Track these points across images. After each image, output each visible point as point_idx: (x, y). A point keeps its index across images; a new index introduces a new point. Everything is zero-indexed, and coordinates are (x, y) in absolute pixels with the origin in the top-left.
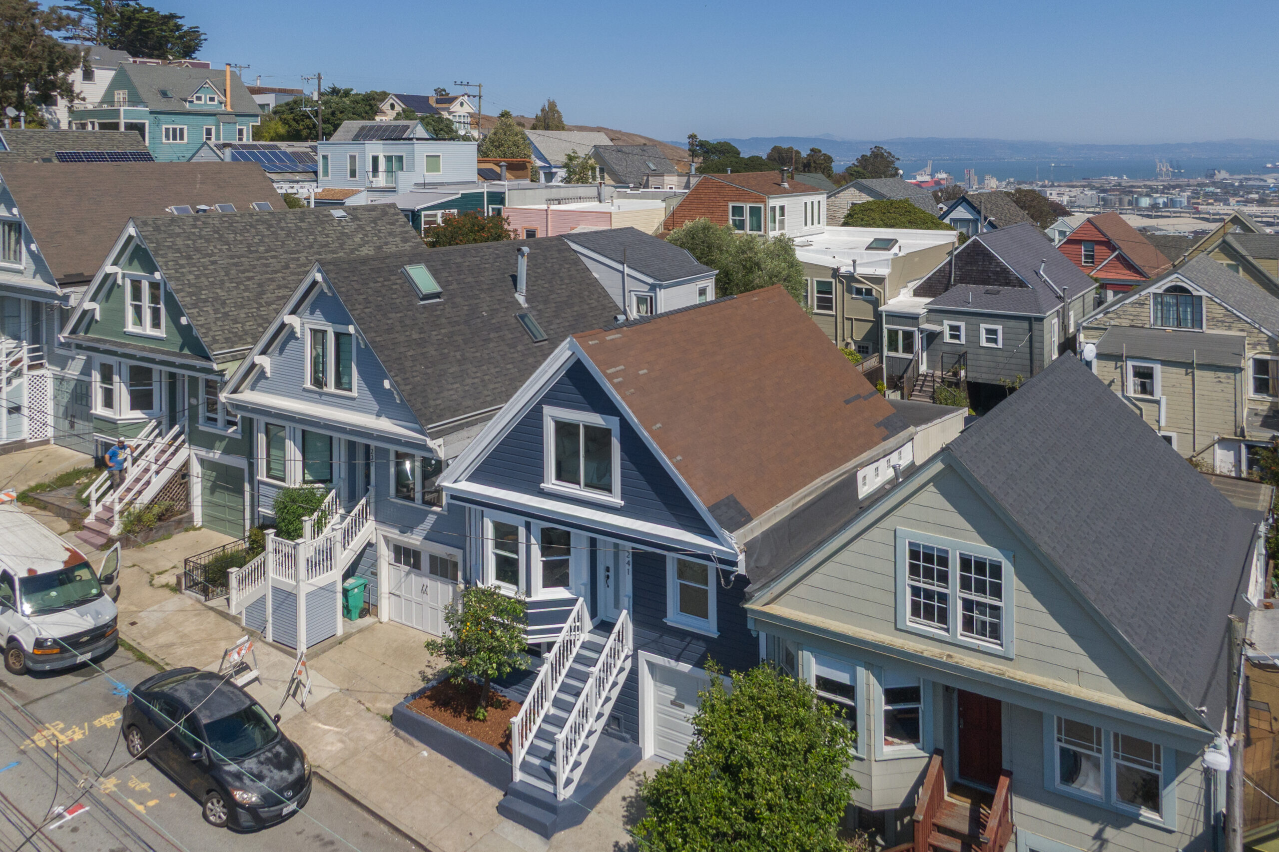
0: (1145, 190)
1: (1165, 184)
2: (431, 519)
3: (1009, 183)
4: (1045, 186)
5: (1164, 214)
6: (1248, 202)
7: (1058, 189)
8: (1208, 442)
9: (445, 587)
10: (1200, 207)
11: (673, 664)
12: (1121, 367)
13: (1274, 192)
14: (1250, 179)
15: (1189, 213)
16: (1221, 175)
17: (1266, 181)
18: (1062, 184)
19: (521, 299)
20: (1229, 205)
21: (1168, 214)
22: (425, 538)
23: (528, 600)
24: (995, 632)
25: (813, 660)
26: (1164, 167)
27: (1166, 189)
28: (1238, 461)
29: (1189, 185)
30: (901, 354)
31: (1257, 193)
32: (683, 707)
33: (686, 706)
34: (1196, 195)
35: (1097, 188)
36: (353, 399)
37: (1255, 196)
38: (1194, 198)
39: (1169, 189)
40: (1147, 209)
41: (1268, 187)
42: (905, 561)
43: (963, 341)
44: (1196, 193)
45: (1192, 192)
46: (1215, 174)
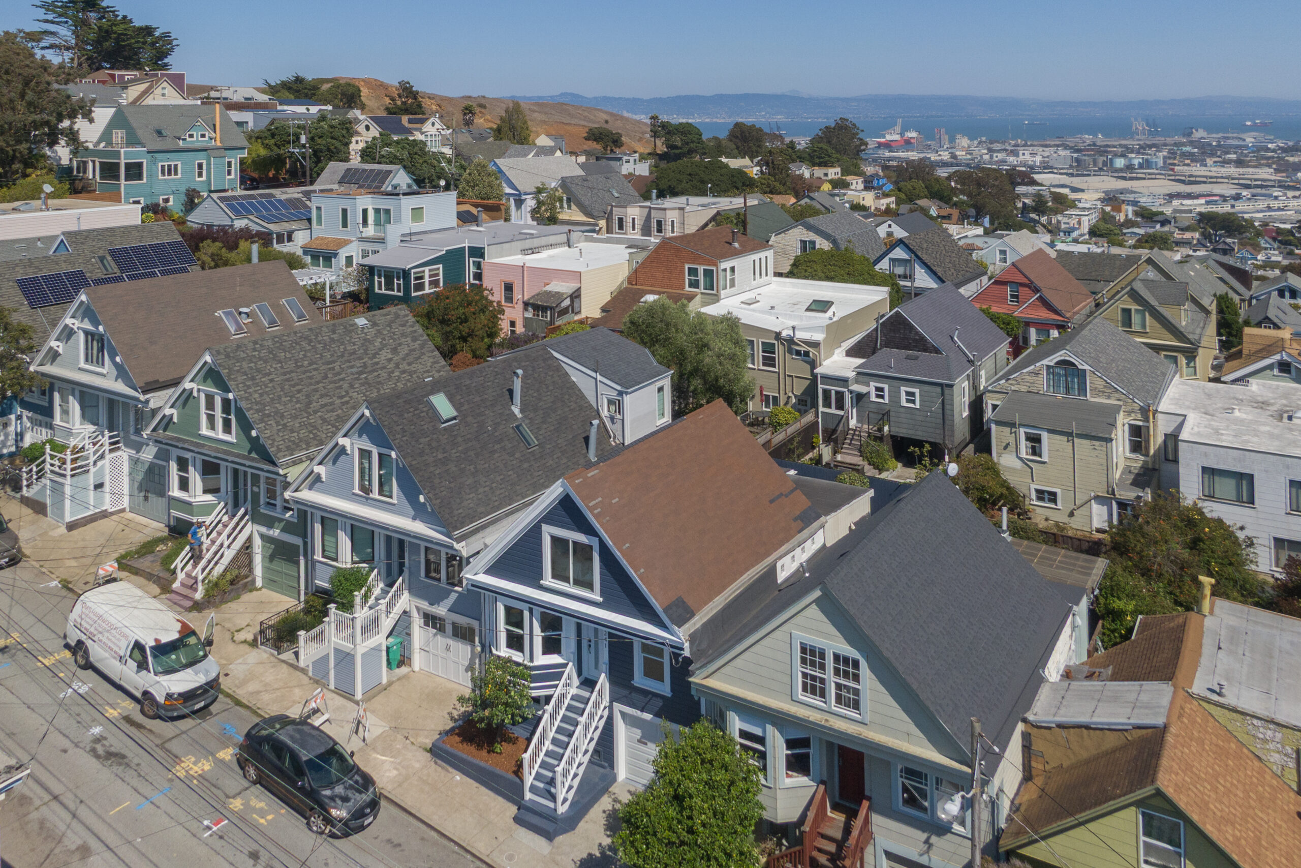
0: (1120, 150)
1: (1141, 143)
2: (453, 597)
3: (980, 143)
4: (1017, 146)
5: (1139, 175)
6: (1226, 162)
7: (1031, 148)
8: (1086, 498)
9: (464, 647)
10: (1176, 168)
11: (638, 713)
12: (1015, 432)
13: (1253, 152)
14: (1228, 138)
15: (1164, 175)
16: (1199, 134)
17: (1244, 140)
18: (1035, 143)
19: (516, 410)
20: (1206, 166)
21: (1143, 176)
22: (449, 610)
23: (531, 664)
24: (856, 706)
25: (737, 718)
26: (1140, 126)
27: (1142, 149)
28: (1110, 515)
29: (1165, 145)
30: (833, 411)
31: (1235, 153)
32: (646, 744)
33: (649, 744)
34: (1173, 155)
35: (1071, 148)
36: (394, 505)
37: (1233, 156)
38: (1170, 158)
39: (1145, 149)
40: (1121, 170)
41: (1247, 147)
42: (798, 654)
43: (887, 401)
44: (1172, 153)
45: (1169, 153)
46: (1192, 133)
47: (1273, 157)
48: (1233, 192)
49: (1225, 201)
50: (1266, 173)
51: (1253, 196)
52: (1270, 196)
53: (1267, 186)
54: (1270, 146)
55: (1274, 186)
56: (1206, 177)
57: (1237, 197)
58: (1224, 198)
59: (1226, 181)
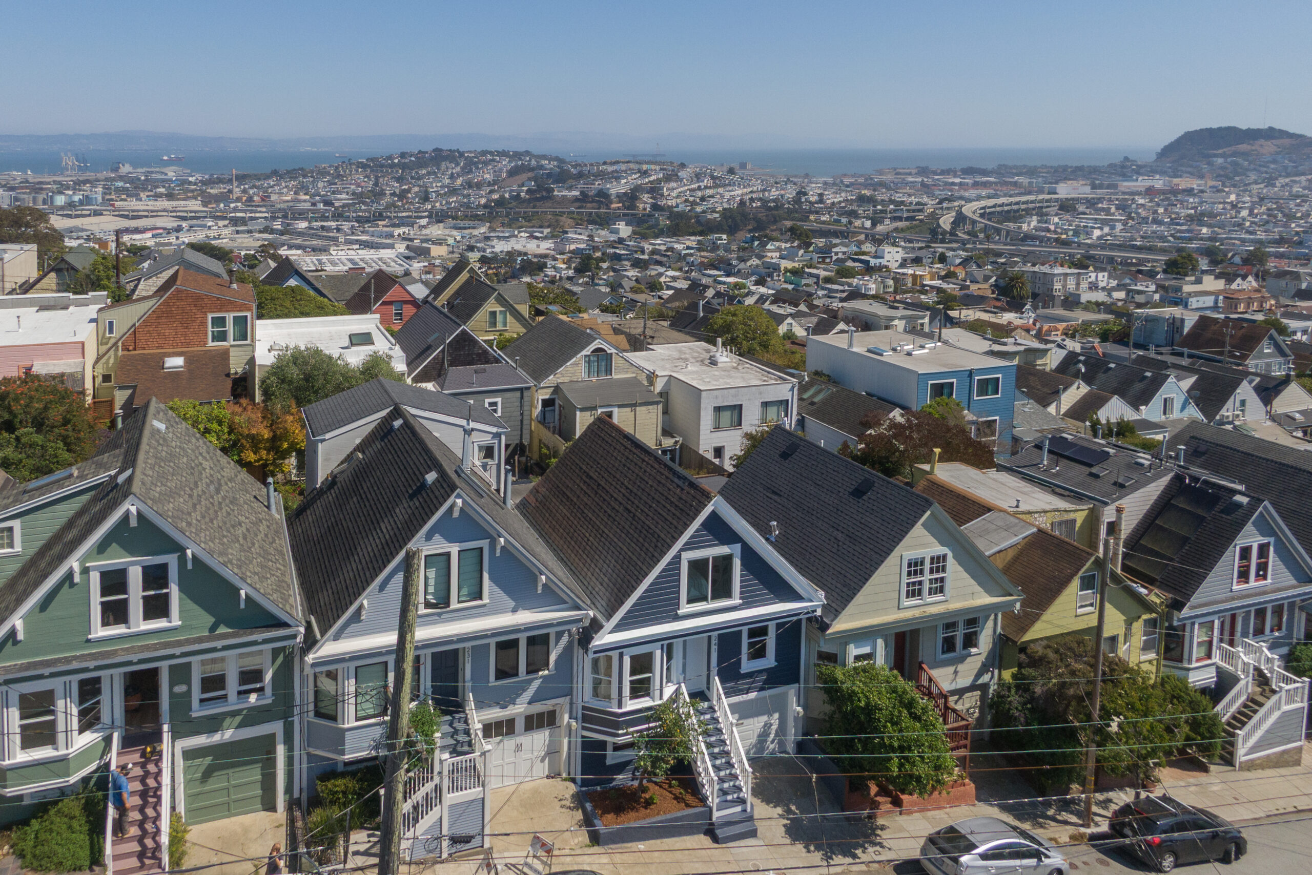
0: (55, 187)
1: (74, 179)
5: (84, 212)
6: (157, 196)
10: (116, 203)
13: (179, 186)
14: (152, 172)
15: (109, 211)
16: (125, 169)
17: (166, 174)
20: (141, 200)
21: (88, 213)
26: (69, 161)
27: (77, 185)
29: (97, 180)
31: (164, 187)
34: (107, 190)
37: (162, 190)
38: (106, 194)
39: (79, 185)
40: (62, 208)
41: (171, 180)
44: (107, 189)
45: (104, 188)
46: (119, 168)
47: (196, 190)
48: (175, 224)
49: (169, 233)
50: (195, 205)
51: (191, 227)
52: (204, 226)
53: (200, 217)
54: (190, 179)
55: (206, 217)
56: (147, 211)
57: (179, 229)
58: (168, 231)
59: (165, 214)
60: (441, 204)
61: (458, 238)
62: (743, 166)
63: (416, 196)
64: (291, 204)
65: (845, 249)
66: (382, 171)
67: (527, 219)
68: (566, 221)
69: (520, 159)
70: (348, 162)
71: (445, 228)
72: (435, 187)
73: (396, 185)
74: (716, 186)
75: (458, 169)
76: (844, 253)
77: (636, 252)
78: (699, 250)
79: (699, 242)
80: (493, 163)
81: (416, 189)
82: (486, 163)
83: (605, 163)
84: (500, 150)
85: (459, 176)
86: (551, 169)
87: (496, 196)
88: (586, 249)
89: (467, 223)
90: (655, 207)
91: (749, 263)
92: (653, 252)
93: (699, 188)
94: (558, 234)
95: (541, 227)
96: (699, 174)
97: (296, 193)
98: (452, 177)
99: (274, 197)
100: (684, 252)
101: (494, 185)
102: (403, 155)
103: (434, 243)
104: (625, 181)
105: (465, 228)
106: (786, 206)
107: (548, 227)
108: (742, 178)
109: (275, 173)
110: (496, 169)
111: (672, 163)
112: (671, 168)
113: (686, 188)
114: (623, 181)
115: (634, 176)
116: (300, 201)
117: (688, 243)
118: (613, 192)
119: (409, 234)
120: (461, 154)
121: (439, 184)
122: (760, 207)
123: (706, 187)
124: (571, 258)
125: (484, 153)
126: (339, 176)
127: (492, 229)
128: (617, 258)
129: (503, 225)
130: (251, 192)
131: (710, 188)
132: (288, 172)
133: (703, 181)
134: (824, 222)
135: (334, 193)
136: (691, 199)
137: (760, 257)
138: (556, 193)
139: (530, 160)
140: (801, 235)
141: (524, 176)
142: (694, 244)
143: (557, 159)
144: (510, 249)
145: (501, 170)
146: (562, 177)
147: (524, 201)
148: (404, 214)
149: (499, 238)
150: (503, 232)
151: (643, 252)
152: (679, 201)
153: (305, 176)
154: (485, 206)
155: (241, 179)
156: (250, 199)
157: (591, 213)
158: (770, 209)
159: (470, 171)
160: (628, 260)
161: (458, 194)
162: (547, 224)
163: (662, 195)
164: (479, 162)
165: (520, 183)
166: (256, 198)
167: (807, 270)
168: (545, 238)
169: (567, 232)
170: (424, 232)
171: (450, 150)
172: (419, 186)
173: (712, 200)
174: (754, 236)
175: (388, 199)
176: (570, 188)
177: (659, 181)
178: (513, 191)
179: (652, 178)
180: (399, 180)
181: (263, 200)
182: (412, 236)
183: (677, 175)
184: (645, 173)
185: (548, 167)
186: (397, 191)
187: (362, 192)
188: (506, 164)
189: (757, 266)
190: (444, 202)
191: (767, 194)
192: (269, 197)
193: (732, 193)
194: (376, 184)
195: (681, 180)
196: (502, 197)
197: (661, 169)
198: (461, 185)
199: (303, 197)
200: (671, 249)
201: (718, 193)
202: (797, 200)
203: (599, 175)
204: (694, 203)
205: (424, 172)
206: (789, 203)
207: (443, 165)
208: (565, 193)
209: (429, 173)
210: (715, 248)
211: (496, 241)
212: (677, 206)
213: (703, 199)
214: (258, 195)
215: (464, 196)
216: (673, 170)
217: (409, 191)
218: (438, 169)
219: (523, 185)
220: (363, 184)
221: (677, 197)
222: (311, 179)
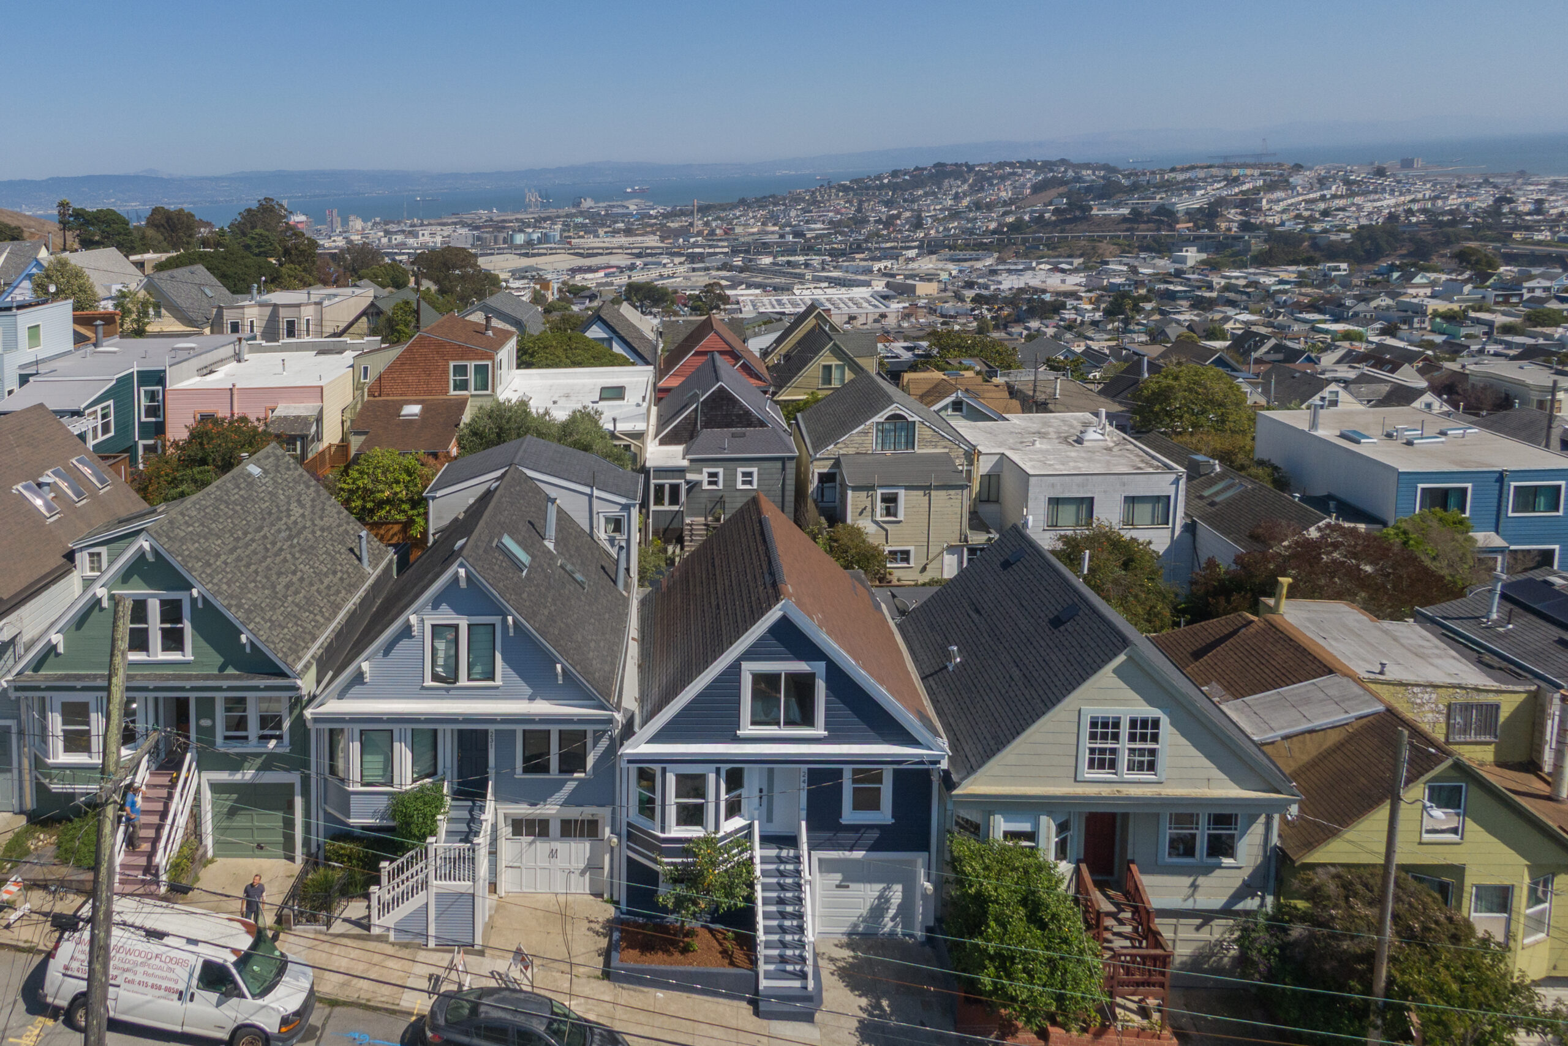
0: (517, 225)
1: (536, 216)
3: (375, 224)
4: (414, 226)
5: (541, 251)
6: (616, 232)
7: (429, 228)
10: (573, 241)
13: (638, 220)
14: (613, 206)
15: (564, 249)
16: (587, 203)
17: (627, 208)
18: (432, 221)
20: (598, 237)
21: (544, 251)
26: (533, 197)
27: (538, 222)
29: (558, 217)
31: (623, 222)
34: (566, 227)
35: (469, 226)
37: (621, 225)
38: (564, 231)
39: (540, 223)
40: (521, 246)
41: (631, 214)
45: (563, 225)
46: (581, 203)
47: (656, 224)
48: (629, 262)
49: (622, 272)
50: (652, 241)
51: (645, 265)
52: (659, 264)
53: (656, 254)
54: (652, 212)
55: (662, 254)
56: (602, 248)
57: (632, 267)
58: (621, 270)
59: (620, 251)
60: (937, 232)
61: (954, 273)
62: (1407, 164)
63: (906, 223)
64: (757, 237)
65: (1547, 284)
66: (867, 194)
67: (1051, 246)
68: (1105, 247)
69: (1051, 170)
70: (830, 186)
71: (938, 260)
72: (931, 209)
73: (884, 209)
74: (1352, 194)
75: (966, 187)
76: (1546, 289)
77: (1199, 288)
78: (1299, 284)
79: (1301, 274)
80: (1013, 178)
81: (908, 214)
82: (1003, 178)
83: (1173, 170)
84: (1024, 160)
85: (965, 195)
86: (1093, 181)
87: (1010, 219)
88: (1124, 285)
89: (968, 254)
90: (1245, 226)
91: (1373, 304)
92: (1228, 288)
93: (1323, 198)
94: (1094, 263)
95: (1070, 256)
96: (1325, 178)
97: (764, 224)
98: (957, 197)
99: (739, 230)
100: (1274, 288)
101: (1011, 204)
102: (895, 174)
103: (922, 279)
104: (1202, 192)
105: (965, 260)
106: (1471, 219)
107: (1081, 256)
108: (1399, 182)
109: (742, 202)
110: (1017, 184)
111: (1280, 165)
112: (1277, 172)
113: (1301, 198)
114: (1199, 193)
115: (1216, 186)
116: (767, 233)
117: (1284, 276)
118: (1181, 207)
119: (892, 269)
120: (971, 168)
121: (938, 207)
122: (1424, 222)
123: (1334, 197)
124: (1102, 296)
125: (1001, 165)
126: (815, 202)
127: (1001, 261)
128: (1172, 296)
129: (1017, 255)
130: (714, 224)
131: (1341, 197)
132: (757, 201)
133: (1330, 188)
134: (1539, 243)
135: (807, 222)
136: (1306, 214)
137: (1393, 295)
138: (1094, 212)
139: (1066, 171)
140: (1478, 262)
141: (1053, 193)
142: (1293, 277)
143: (1106, 167)
144: (1022, 285)
145: (1024, 185)
146: (1107, 191)
147: (1048, 223)
148: (889, 245)
149: (1009, 271)
150: (1015, 264)
151: (1210, 288)
152: (1285, 217)
153: (775, 204)
154: (994, 232)
155: (704, 210)
156: (712, 233)
157: (1145, 237)
158: (1441, 224)
159: (982, 189)
160: (1187, 298)
161: (961, 218)
162: (1078, 252)
163: (1260, 210)
164: (995, 177)
165: (1047, 200)
166: (718, 231)
167: (1472, 314)
168: (1076, 270)
169: (1107, 263)
170: (911, 265)
171: (956, 165)
172: (912, 210)
173: (1341, 214)
174: (1393, 265)
175: (871, 227)
176: (1117, 206)
177: (1256, 190)
178: (1035, 212)
179: (1245, 187)
180: (889, 204)
181: (726, 233)
182: (895, 272)
183: (1287, 181)
184: (1236, 181)
185: (1088, 178)
186: (884, 218)
187: (840, 221)
188: (1030, 177)
189: (1388, 308)
190: (941, 229)
191: (1440, 203)
192: (733, 229)
193: (1379, 204)
194: (859, 210)
195: (1294, 188)
196: (1020, 220)
197: (1262, 174)
198: (967, 207)
199: (771, 228)
200: (1255, 284)
201: (1353, 204)
202: (1495, 211)
203: (1163, 186)
204: (1312, 219)
205: (920, 192)
206: (1476, 215)
207: (946, 183)
208: (1110, 211)
209: (926, 194)
210: (1326, 280)
211: (1005, 275)
212: (1282, 224)
213: (1325, 213)
214: (721, 228)
215: (968, 220)
216: (1281, 175)
217: (898, 216)
218: (939, 188)
219: (1051, 204)
220: (843, 210)
221: (1284, 211)
222: (783, 208)
